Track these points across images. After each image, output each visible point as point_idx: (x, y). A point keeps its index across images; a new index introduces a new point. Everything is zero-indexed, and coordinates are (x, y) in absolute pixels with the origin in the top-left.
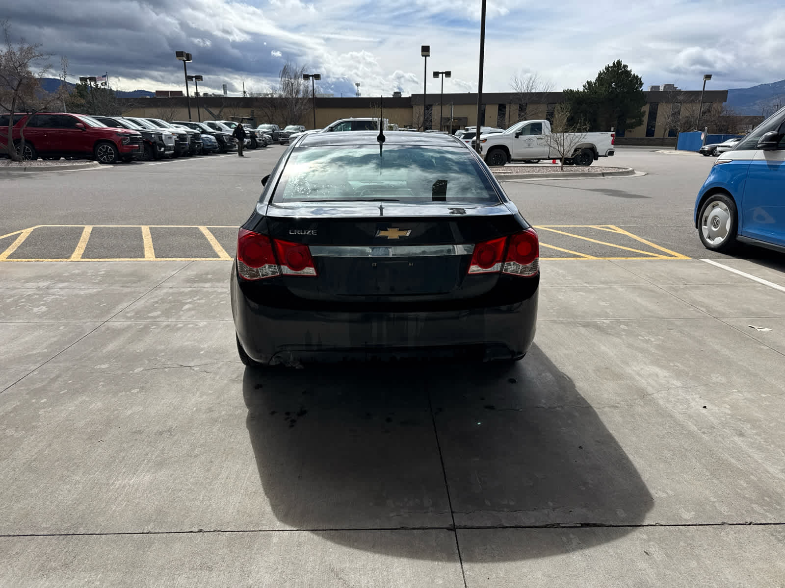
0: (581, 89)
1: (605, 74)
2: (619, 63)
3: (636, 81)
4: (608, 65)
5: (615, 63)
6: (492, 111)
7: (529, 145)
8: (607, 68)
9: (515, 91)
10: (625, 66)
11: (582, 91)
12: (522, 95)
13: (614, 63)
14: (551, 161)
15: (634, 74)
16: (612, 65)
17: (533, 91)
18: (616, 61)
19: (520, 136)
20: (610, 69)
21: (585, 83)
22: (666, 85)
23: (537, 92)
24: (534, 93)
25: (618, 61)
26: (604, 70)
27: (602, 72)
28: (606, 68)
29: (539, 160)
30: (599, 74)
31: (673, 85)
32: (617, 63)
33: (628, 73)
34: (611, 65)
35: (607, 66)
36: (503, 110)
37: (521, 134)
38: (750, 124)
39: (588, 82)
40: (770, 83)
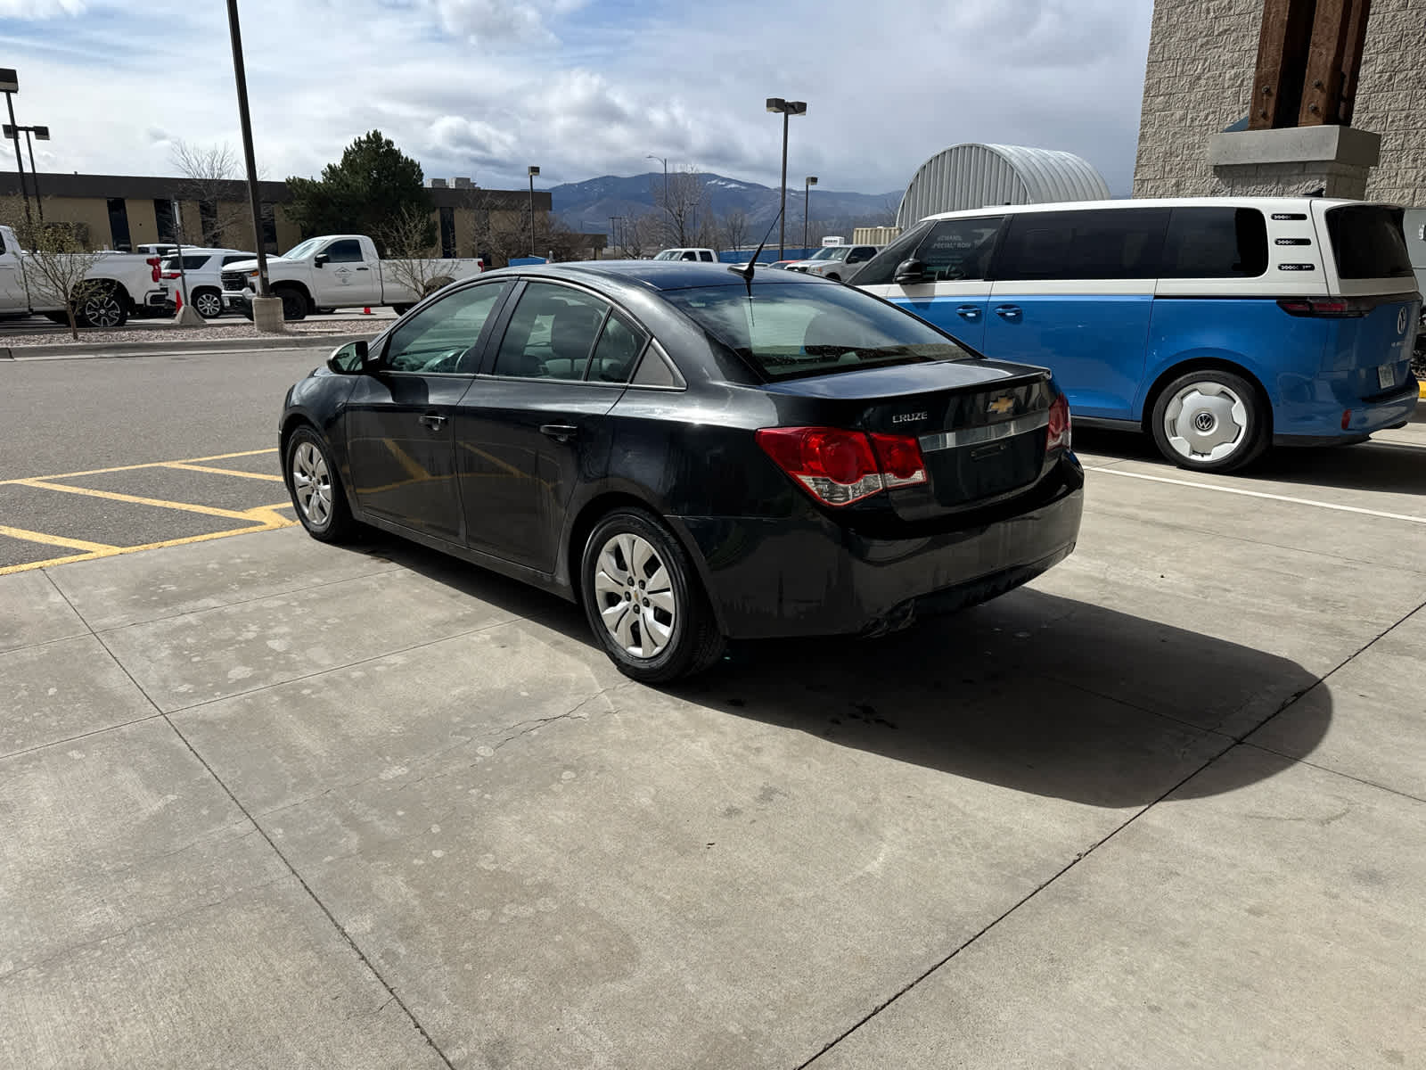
0: (319, 179)
1: (356, 152)
2: (377, 135)
3: (412, 169)
4: (359, 138)
5: (371, 135)
6: (140, 215)
7: (344, 281)
8: (358, 144)
9: (186, 176)
10: (389, 143)
11: (322, 182)
12: (201, 183)
13: (368, 136)
14: (362, 310)
15: (407, 158)
16: (366, 139)
17: (225, 177)
18: (371, 133)
19: (324, 264)
20: (364, 146)
21: (324, 167)
22: (458, 180)
23: (232, 179)
24: (227, 181)
25: (375, 132)
26: (354, 147)
27: (350, 148)
28: (355, 144)
29: (334, 309)
30: (345, 153)
31: (469, 179)
32: (373, 135)
33: (395, 155)
34: (364, 138)
35: (357, 140)
36: (167, 210)
37: (326, 260)
38: (592, 246)
39: (329, 166)
40: (577, 182)
